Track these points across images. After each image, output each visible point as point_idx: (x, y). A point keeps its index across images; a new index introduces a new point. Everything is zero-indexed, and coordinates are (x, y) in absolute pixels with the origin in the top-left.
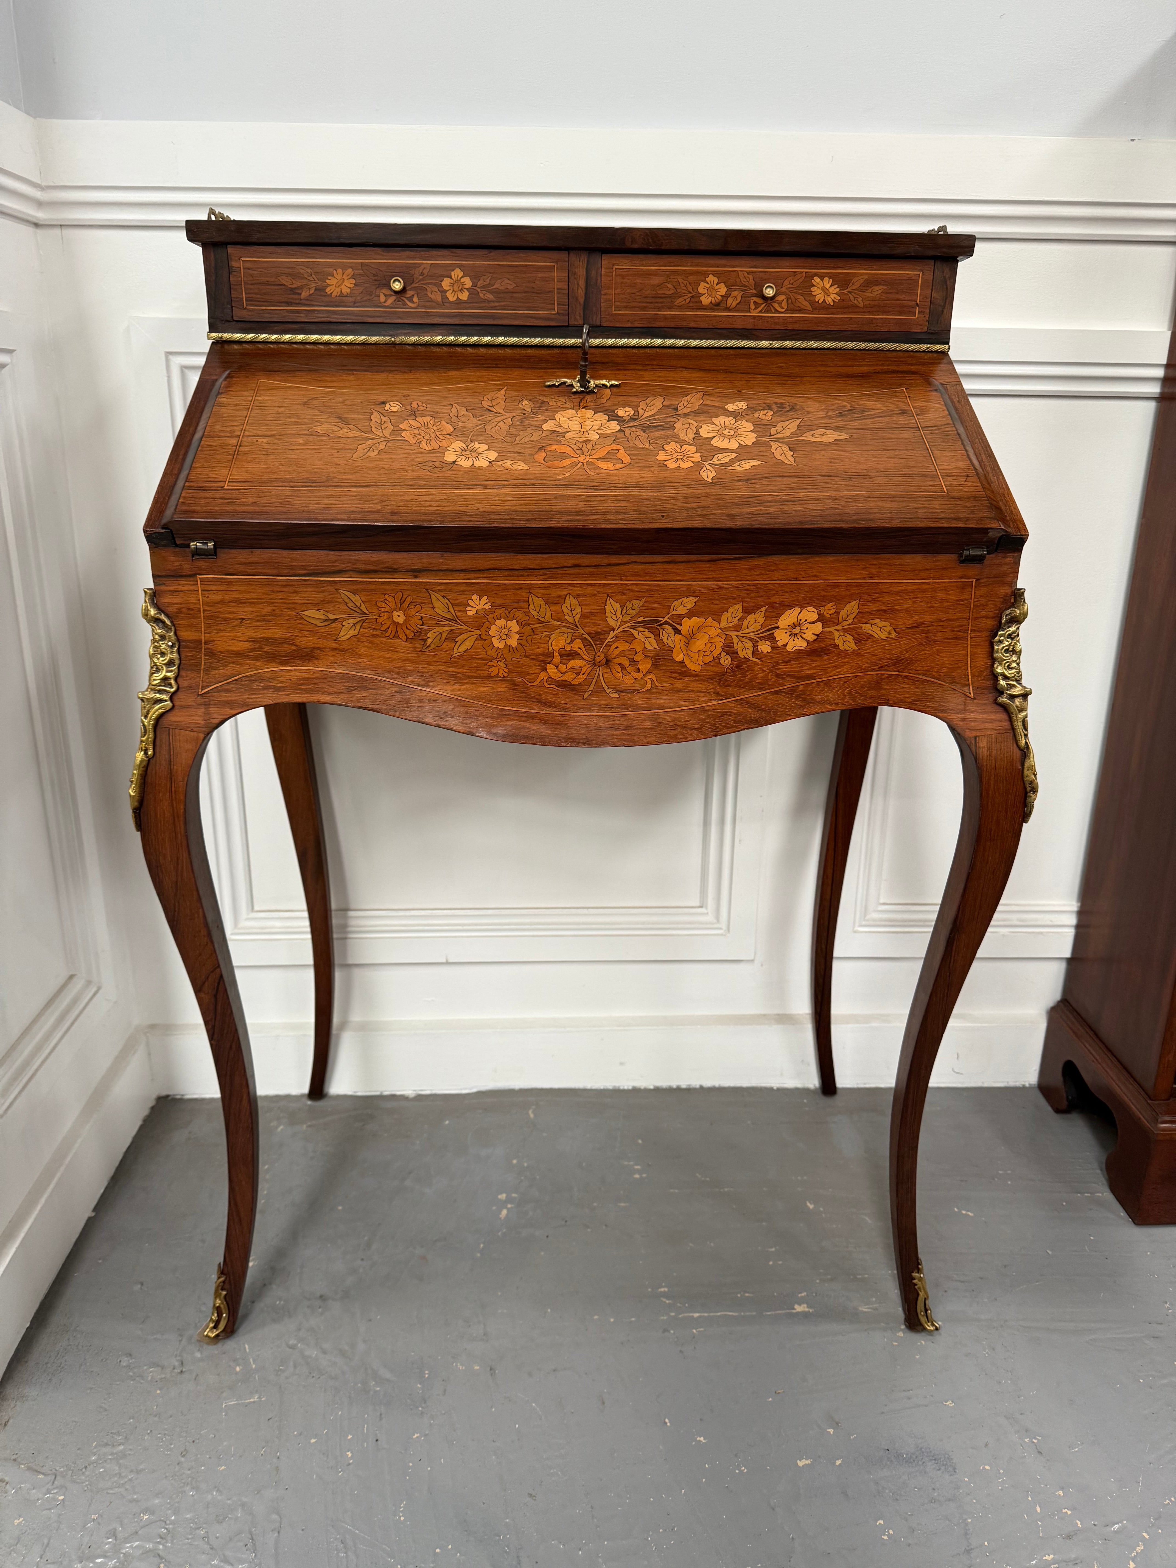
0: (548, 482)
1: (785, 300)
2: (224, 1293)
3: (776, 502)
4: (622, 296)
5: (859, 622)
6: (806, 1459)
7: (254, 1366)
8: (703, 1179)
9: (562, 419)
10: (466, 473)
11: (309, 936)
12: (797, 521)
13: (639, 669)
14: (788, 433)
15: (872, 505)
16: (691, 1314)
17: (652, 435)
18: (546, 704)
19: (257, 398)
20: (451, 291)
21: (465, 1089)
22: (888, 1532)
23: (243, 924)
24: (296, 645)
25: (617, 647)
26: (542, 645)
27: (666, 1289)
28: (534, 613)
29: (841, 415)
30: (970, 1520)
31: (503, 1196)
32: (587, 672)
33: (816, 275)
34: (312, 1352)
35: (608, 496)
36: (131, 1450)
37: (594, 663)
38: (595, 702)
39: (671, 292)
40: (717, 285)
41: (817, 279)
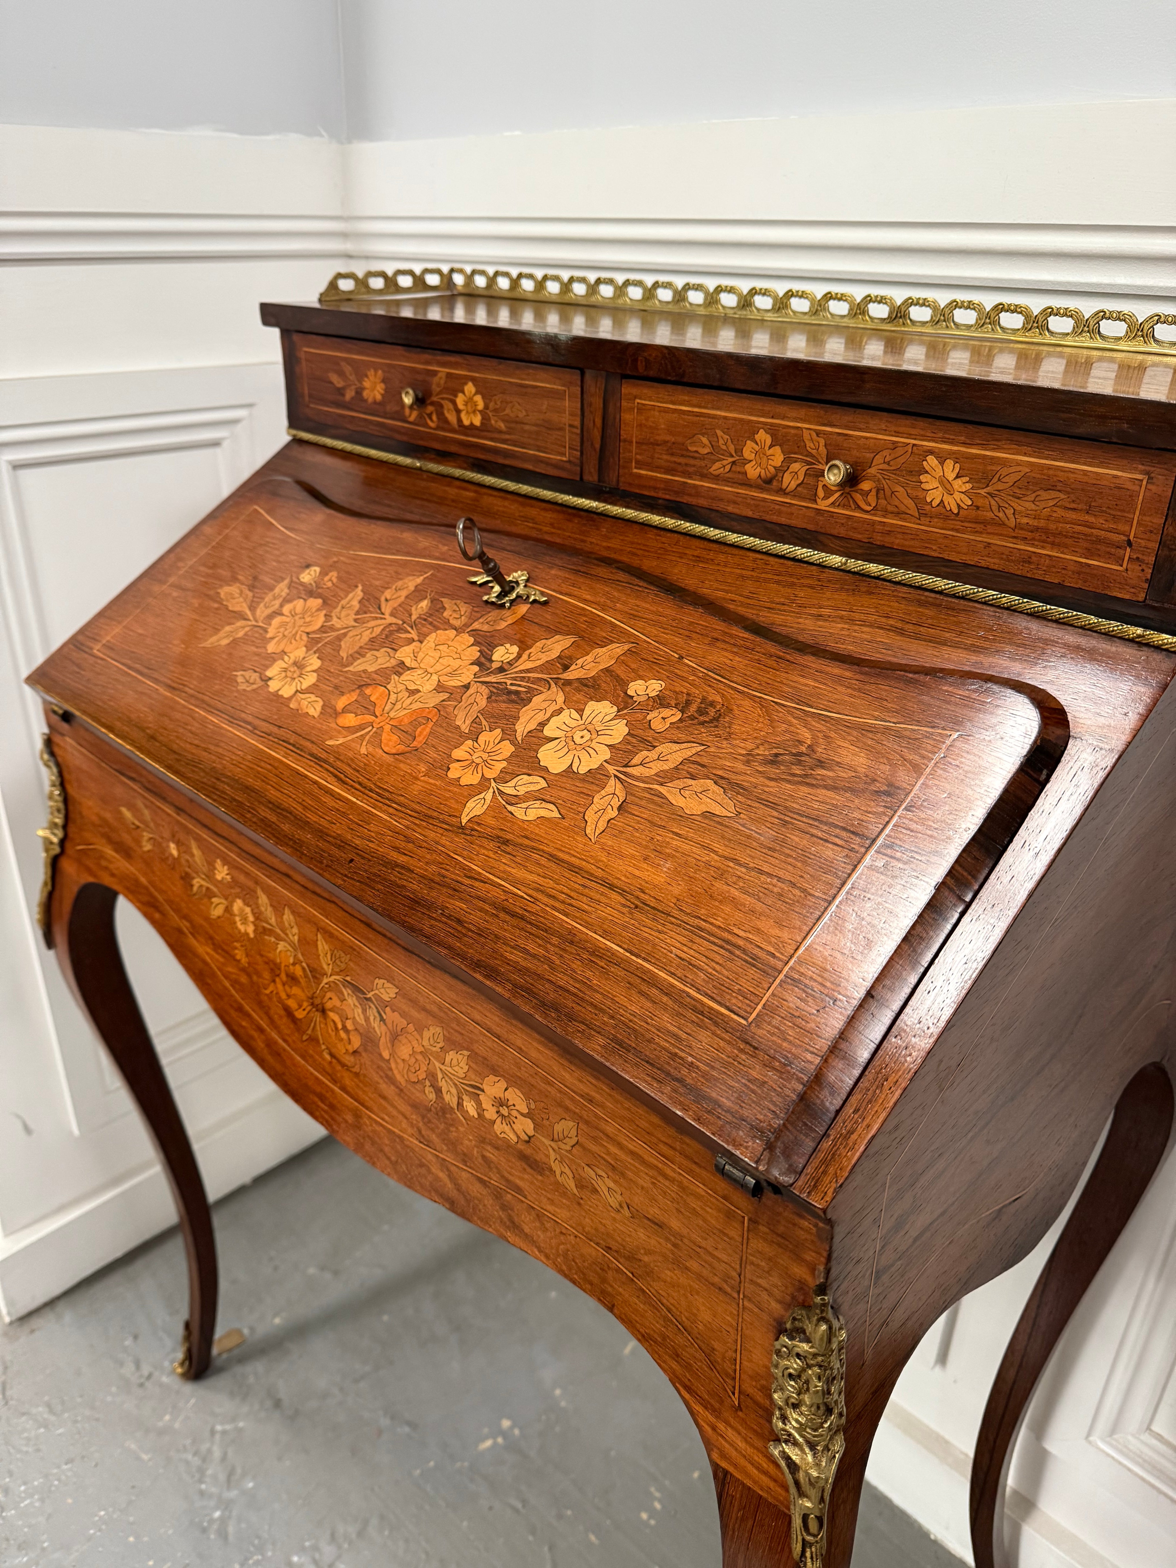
0: (310, 746)
1: (874, 493)
2: (188, 1344)
4: (644, 447)
5: (579, 1158)
9: (431, 644)
10: (262, 700)
13: (350, 1039)
14: (655, 769)
17: (490, 707)
18: (272, 1022)
19: (229, 532)
20: (465, 412)
25: (331, 999)
26: (271, 952)
28: (263, 910)
29: (773, 760)
32: (307, 1010)
33: (931, 452)
37: (312, 1004)
38: (311, 1052)
39: (706, 451)
40: (770, 448)
41: (932, 460)
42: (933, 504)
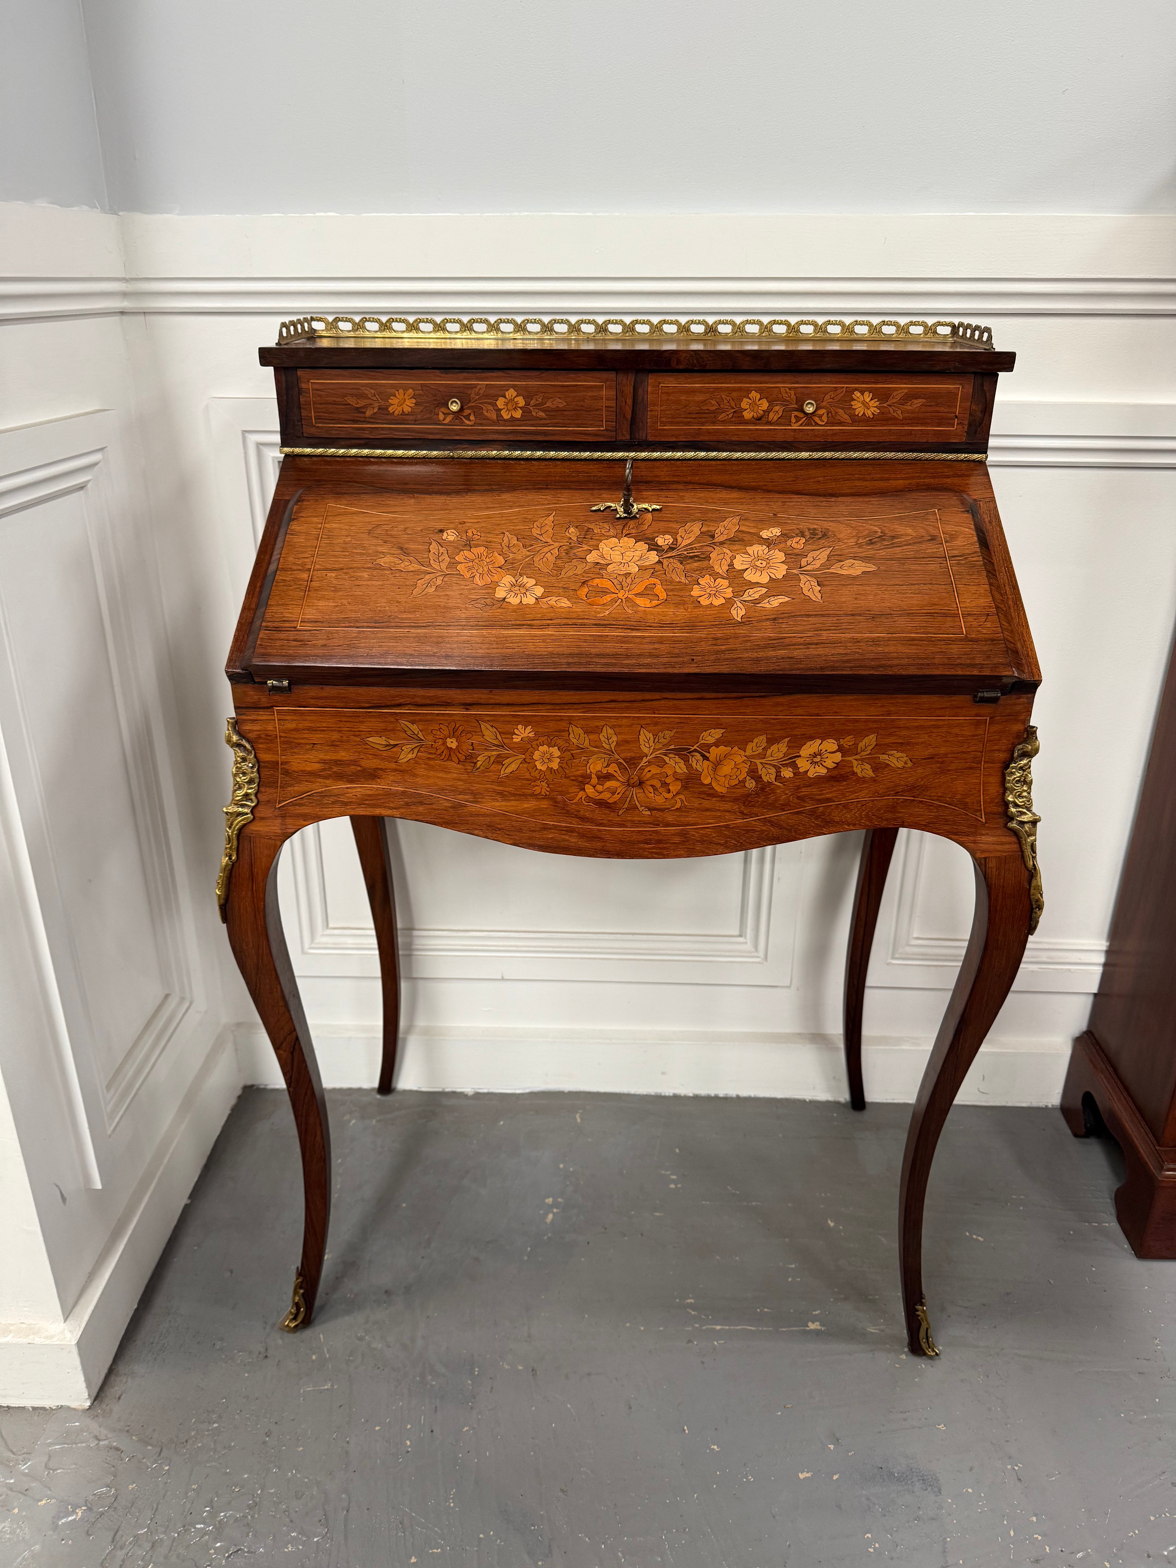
0: (588, 621)
1: (825, 415)
2: (302, 1291)
3: (801, 644)
4: (667, 412)
5: (877, 753)
6: (807, 1472)
7: (327, 1356)
8: (733, 1191)
9: (606, 549)
10: (514, 611)
11: (377, 952)
12: (818, 666)
13: (669, 790)
14: (818, 564)
15: (892, 649)
16: (714, 1327)
17: (688, 567)
18: (584, 819)
19: (326, 525)
20: (506, 409)
21: (519, 1089)
22: (874, 1545)
23: (320, 940)
24: (361, 767)
25: (650, 771)
26: (581, 768)
27: (692, 1301)
28: (574, 741)
29: (871, 543)
30: (948, 1539)
31: (550, 1201)
32: (622, 792)
33: (856, 389)
34: (378, 1345)
35: (644, 637)
36: (224, 1427)
37: (628, 785)
38: (629, 818)
39: (714, 408)
40: (759, 401)
41: (857, 394)
42: (860, 415)
